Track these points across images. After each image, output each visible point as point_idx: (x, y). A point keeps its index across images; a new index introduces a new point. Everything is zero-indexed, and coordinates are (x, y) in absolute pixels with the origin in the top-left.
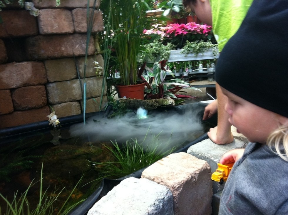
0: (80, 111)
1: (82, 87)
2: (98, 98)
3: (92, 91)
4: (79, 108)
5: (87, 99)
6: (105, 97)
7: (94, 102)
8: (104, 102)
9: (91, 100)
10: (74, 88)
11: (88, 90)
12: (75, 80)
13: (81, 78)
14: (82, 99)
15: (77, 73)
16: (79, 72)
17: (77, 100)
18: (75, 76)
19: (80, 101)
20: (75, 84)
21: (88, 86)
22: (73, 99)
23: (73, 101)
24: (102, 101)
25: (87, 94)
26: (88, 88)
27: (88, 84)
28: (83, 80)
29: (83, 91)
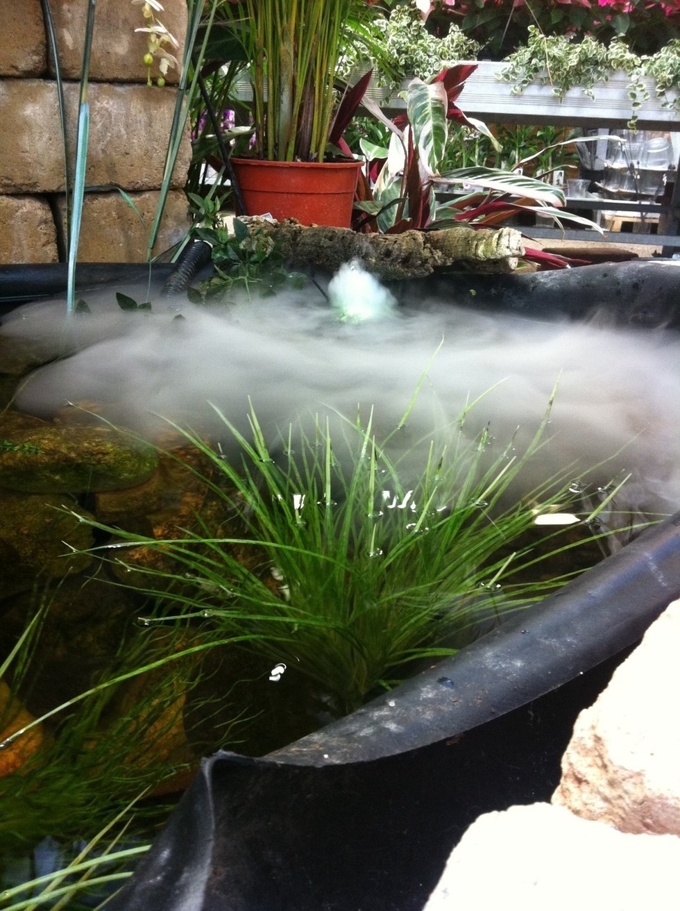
0: (51, 252)
1: (70, 126)
2: (147, 195)
3: (116, 157)
4: (48, 231)
5: (90, 193)
6: (177, 198)
7: (122, 216)
8: (170, 222)
9: (112, 199)
10: (26, 126)
11: (100, 146)
12: (35, 83)
13: (66, 78)
14: (64, 188)
15: (47, 45)
16: (60, 40)
17: (39, 189)
18: (36, 58)
19: (55, 200)
20: (35, 101)
21: (99, 126)
22: (19, 181)
23: (19, 194)
24: (163, 215)
25: (91, 166)
26: (99, 141)
27: (102, 116)
28: (74, 89)
29: (71, 149)
